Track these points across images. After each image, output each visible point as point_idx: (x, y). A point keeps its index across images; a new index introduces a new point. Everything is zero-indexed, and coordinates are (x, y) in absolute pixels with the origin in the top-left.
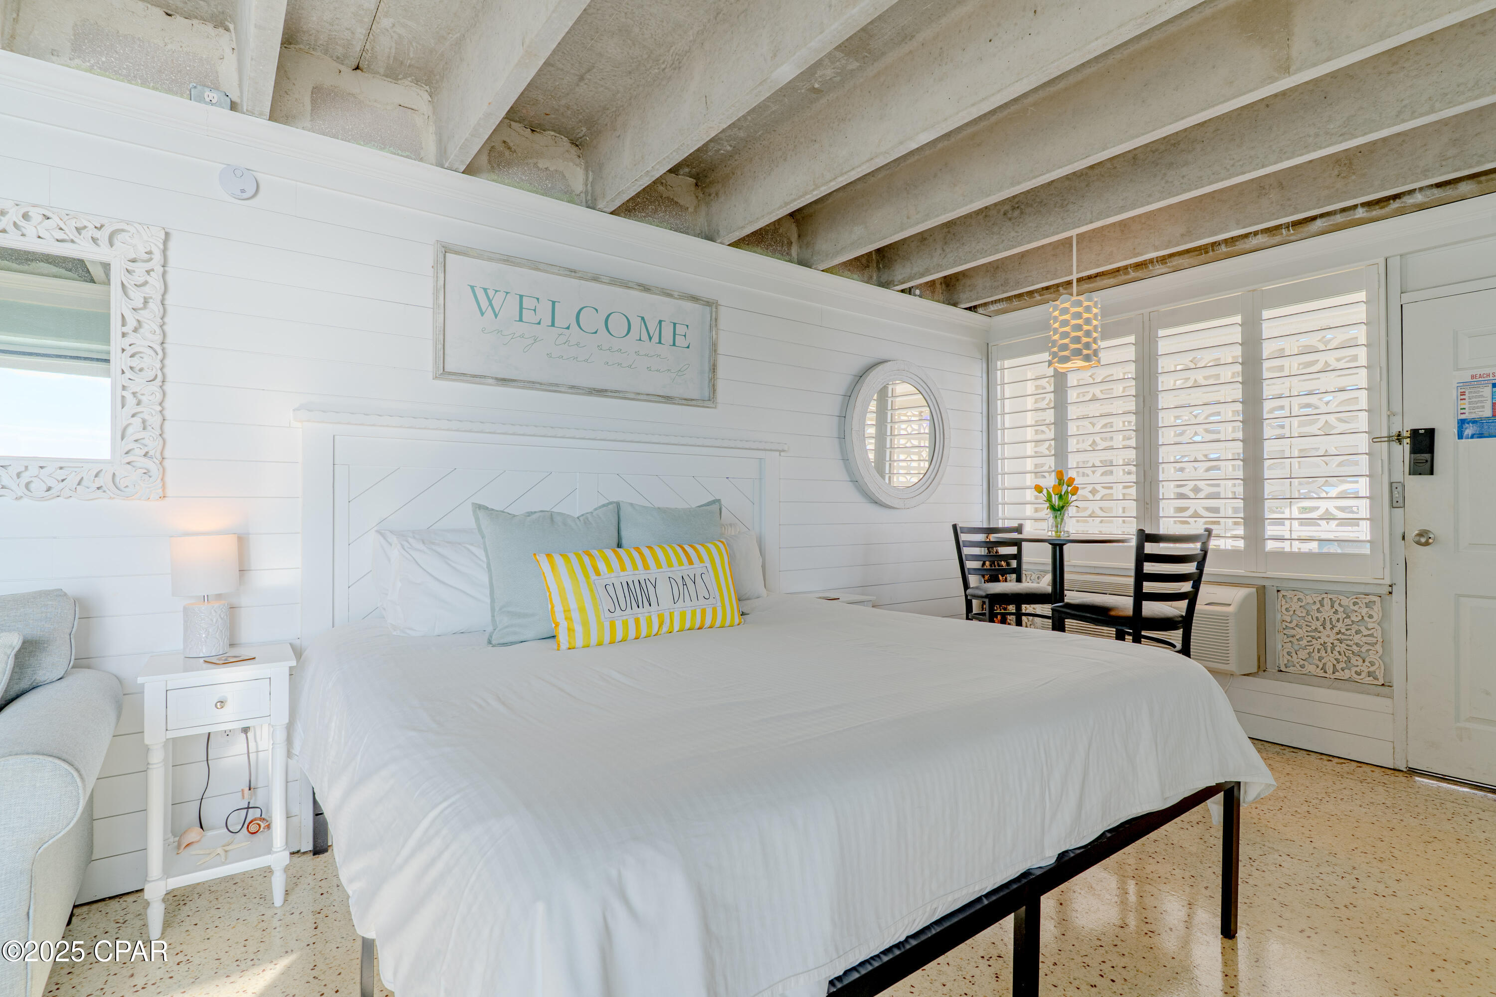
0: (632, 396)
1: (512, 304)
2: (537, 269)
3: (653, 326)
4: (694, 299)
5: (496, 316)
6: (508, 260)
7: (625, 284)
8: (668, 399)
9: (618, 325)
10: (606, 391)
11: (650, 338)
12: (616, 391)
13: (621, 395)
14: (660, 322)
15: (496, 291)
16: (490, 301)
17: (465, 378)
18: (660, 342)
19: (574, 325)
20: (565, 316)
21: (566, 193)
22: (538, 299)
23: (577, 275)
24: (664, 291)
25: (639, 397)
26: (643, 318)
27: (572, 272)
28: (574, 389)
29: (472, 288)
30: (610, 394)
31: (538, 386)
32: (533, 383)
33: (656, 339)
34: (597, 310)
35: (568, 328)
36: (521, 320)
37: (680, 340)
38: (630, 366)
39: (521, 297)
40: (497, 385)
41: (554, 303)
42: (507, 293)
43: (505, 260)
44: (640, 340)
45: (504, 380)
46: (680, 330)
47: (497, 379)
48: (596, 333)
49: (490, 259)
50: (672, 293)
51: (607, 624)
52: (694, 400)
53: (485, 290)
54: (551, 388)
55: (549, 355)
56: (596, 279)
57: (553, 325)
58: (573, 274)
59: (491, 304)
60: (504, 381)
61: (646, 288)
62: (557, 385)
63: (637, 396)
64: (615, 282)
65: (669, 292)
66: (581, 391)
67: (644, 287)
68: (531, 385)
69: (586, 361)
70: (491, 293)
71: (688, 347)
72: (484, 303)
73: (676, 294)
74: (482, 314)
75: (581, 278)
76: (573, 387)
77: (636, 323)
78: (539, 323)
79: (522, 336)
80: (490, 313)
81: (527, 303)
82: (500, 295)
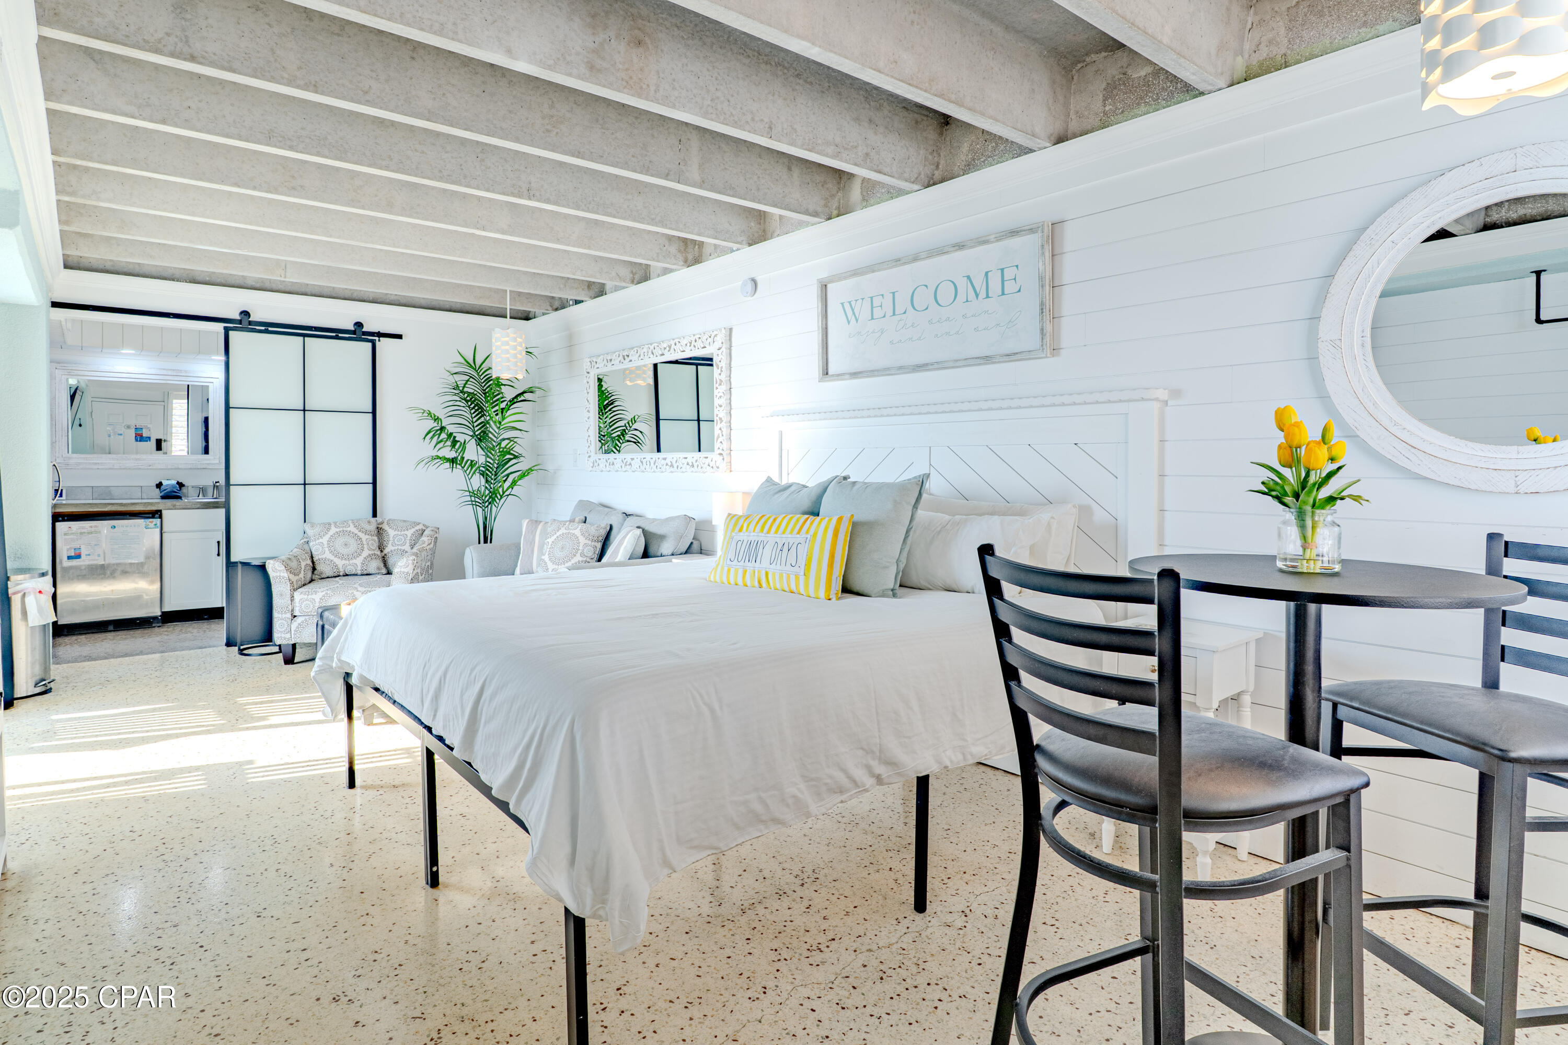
0: (951, 364)
1: (867, 304)
2: (873, 271)
3: (979, 282)
4: (1014, 233)
5: (857, 320)
6: (856, 273)
7: (940, 251)
8: (987, 359)
9: (946, 293)
10: (927, 364)
11: (977, 295)
12: (936, 363)
13: (940, 366)
14: (987, 274)
15: (856, 301)
16: (853, 310)
18: (988, 297)
19: (910, 308)
20: (903, 302)
23: (901, 262)
24: (980, 240)
25: (958, 364)
26: (968, 277)
27: (898, 262)
28: (902, 369)
29: (842, 304)
33: (983, 294)
34: (926, 288)
35: (905, 313)
36: (872, 319)
37: (1010, 287)
38: (957, 333)
39: (872, 298)
41: (894, 293)
42: (863, 299)
43: (854, 275)
44: (967, 301)
46: (1008, 274)
48: (927, 308)
49: (845, 278)
50: (987, 238)
52: (1017, 353)
53: (850, 302)
54: (885, 373)
55: (892, 343)
56: (915, 259)
57: (894, 314)
58: (898, 263)
59: (854, 313)
60: (855, 375)
61: (960, 246)
62: (889, 369)
63: (956, 364)
64: (931, 253)
65: (983, 239)
67: (959, 246)
68: (872, 373)
69: (919, 339)
70: (853, 303)
71: (1019, 291)
72: (849, 313)
73: (992, 237)
74: (849, 322)
75: (905, 263)
76: (900, 368)
77: (962, 284)
78: (884, 317)
79: (873, 332)
80: (853, 320)
81: (876, 302)
82: (859, 303)
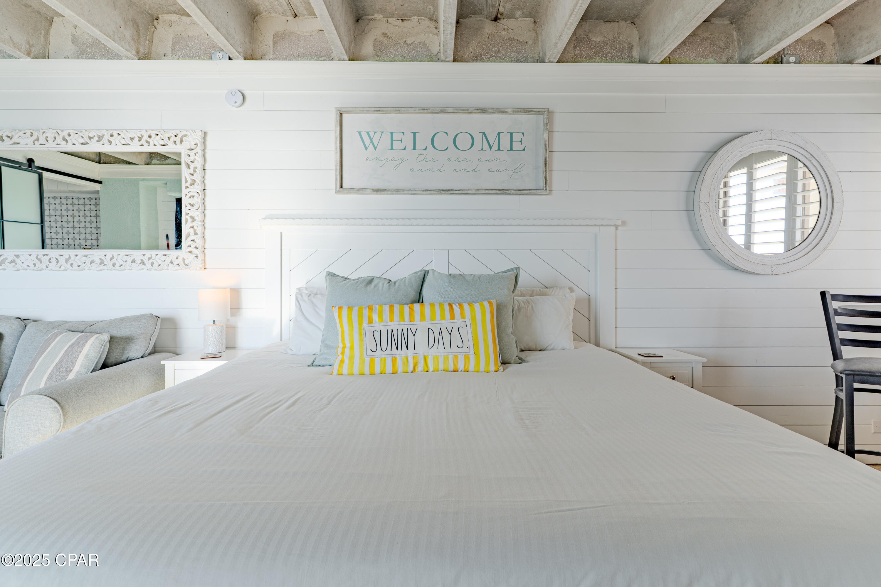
0: (473, 192)
1: (387, 138)
2: (400, 112)
3: (492, 138)
4: (527, 111)
5: (375, 149)
6: (380, 110)
7: (466, 111)
8: (504, 191)
9: (464, 141)
10: (452, 190)
11: (491, 147)
12: (460, 190)
13: (464, 192)
14: (499, 134)
15: (375, 132)
16: (371, 139)
17: (353, 191)
18: (499, 149)
19: (430, 146)
20: (423, 141)
21: (427, 56)
22: (403, 133)
23: (429, 111)
24: (500, 110)
25: (479, 192)
26: (484, 134)
27: (425, 110)
29: (360, 133)
30: (455, 192)
31: (401, 192)
32: (398, 190)
33: (495, 147)
34: (447, 133)
35: (425, 149)
36: (392, 149)
37: (516, 146)
38: (474, 170)
39: (392, 133)
40: (374, 194)
41: (415, 134)
42: (382, 132)
43: (377, 111)
44: (482, 150)
45: (378, 190)
46: (516, 137)
47: (373, 190)
48: (446, 149)
49: (368, 112)
50: (506, 110)
51: (367, 360)
52: (527, 190)
53: (368, 133)
54: (410, 192)
55: (413, 170)
56: (443, 111)
57: (414, 149)
58: (426, 111)
59: (372, 142)
60: (378, 191)
61: (483, 111)
62: (415, 189)
63: (477, 192)
64: (457, 110)
65: (502, 110)
66: (433, 192)
67: (482, 110)
68: (397, 191)
70: (372, 134)
71: (524, 150)
72: (367, 141)
73: (509, 110)
74: (366, 149)
75: (432, 113)
76: (426, 190)
77: (478, 138)
78: (405, 149)
79: (393, 159)
80: (371, 147)
81: (396, 137)
82: (378, 135)
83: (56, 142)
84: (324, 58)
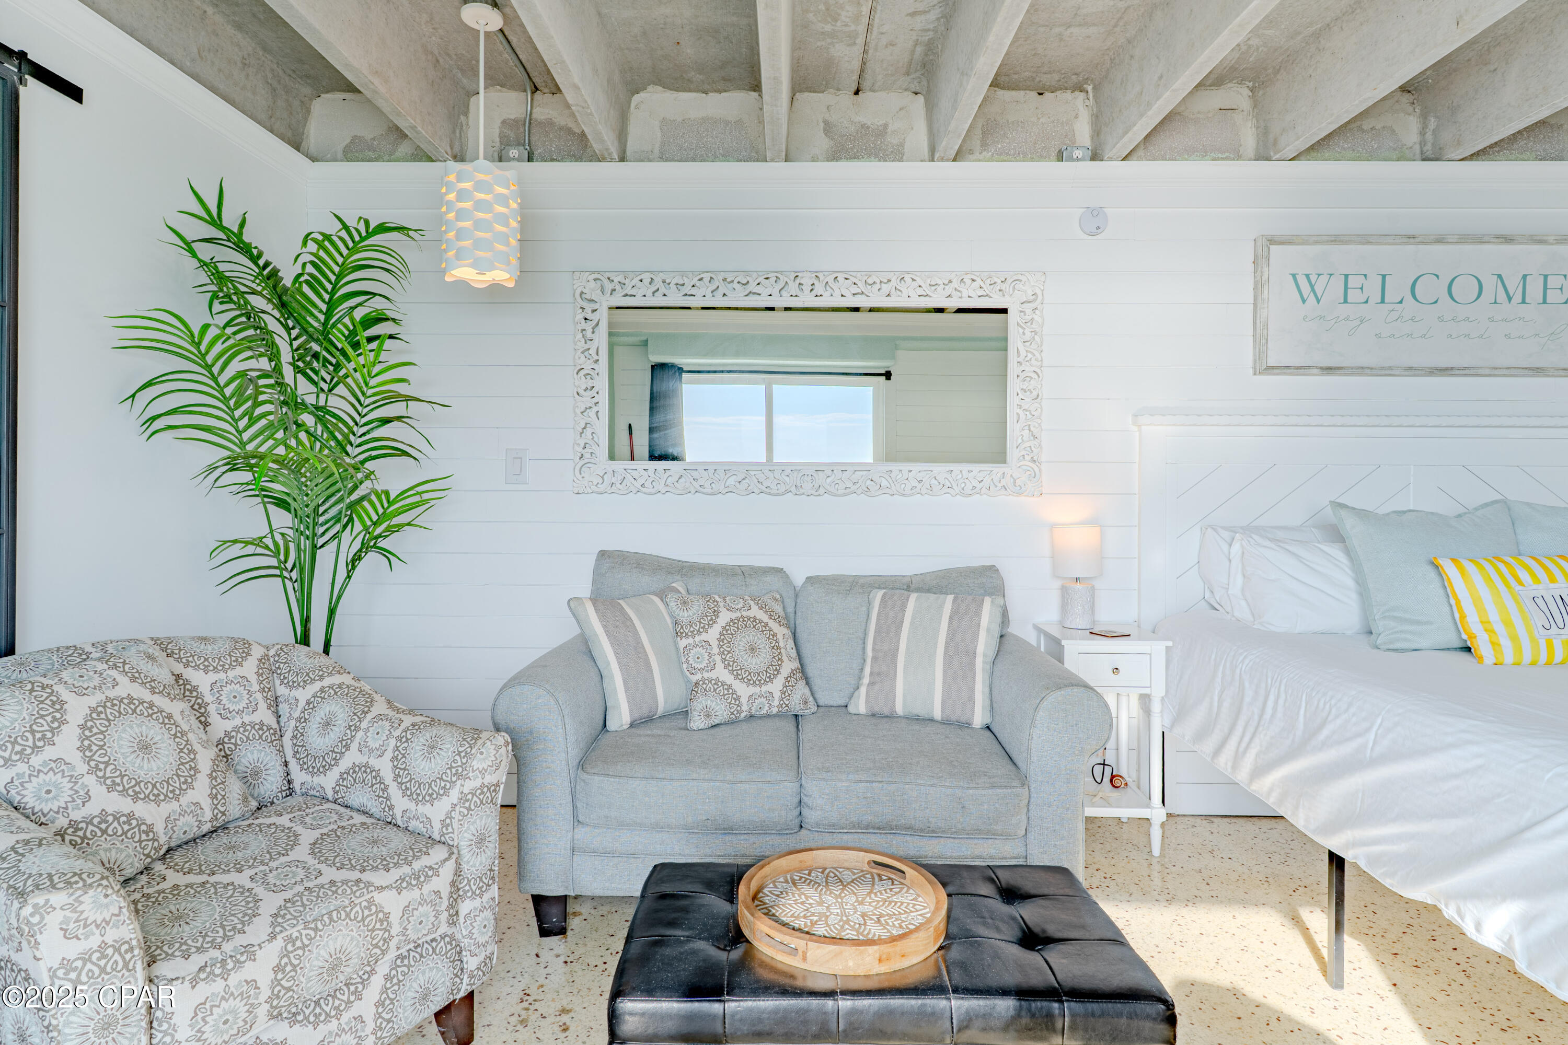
0: (1488, 371)
1: (1337, 284)
2: (1369, 243)
3: (1513, 284)
5: (1318, 301)
7: (1478, 239)
8: (1538, 371)
9: (1465, 289)
10: (1452, 369)
11: (1510, 299)
12: (1465, 368)
13: (1472, 372)
14: (1525, 277)
15: (1319, 275)
16: (1312, 286)
17: (1289, 371)
18: (1523, 302)
19: (1408, 298)
20: (1397, 289)
21: (1395, 149)
22: (1365, 276)
23: (1416, 240)
24: (1535, 237)
25: (1497, 372)
26: (1499, 276)
27: (1410, 238)
28: (1411, 370)
29: (1294, 276)
30: (1458, 372)
31: (1369, 371)
32: (1363, 368)
33: (1518, 298)
34: (1437, 276)
35: (1401, 302)
36: (1346, 301)
37: (1552, 296)
39: (1346, 276)
40: (1323, 375)
41: (1384, 277)
42: (1331, 275)
43: (1332, 241)
44: (1495, 303)
45: (1330, 368)
46: (1553, 282)
47: (1322, 368)
48: (1436, 302)
49: (1315, 242)
50: (1545, 238)
53: (1307, 276)
54: (1383, 372)
55: (1378, 336)
56: (1440, 240)
57: (1383, 301)
58: (1412, 240)
59: (1313, 290)
60: (1329, 370)
61: (1507, 239)
62: (1390, 368)
63: (1495, 371)
64: (1464, 239)
65: (1540, 238)
66: (1420, 372)
67: (1505, 238)
68: (1361, 370)
69: (1424, 336)
70: (1313, 278)
72: (1306, 289)
73: (1551, 239)
74: (1304, 301)
75: (1423, 243)
76: (1409, 369)
77: (1490, 283)
78: (1366, 302)
79: (1347, 319)
80: (1312, 299)
81: (1353, 282)
82: (1324, 279)
83: (814, 293)
84: (1227, 154)
